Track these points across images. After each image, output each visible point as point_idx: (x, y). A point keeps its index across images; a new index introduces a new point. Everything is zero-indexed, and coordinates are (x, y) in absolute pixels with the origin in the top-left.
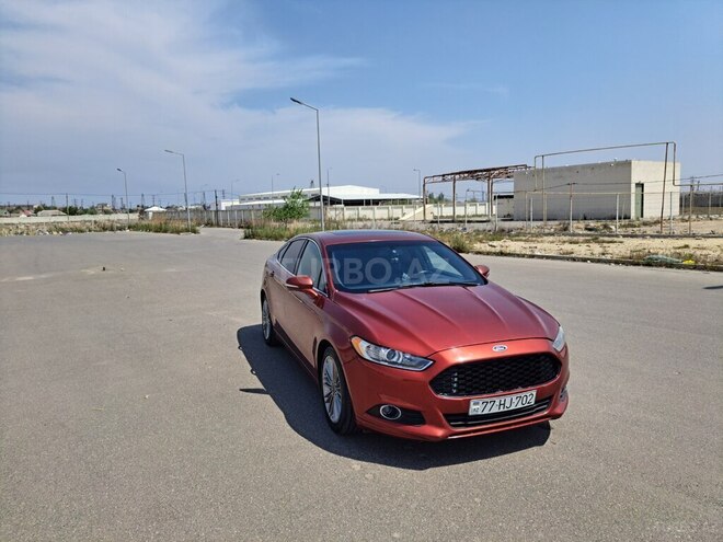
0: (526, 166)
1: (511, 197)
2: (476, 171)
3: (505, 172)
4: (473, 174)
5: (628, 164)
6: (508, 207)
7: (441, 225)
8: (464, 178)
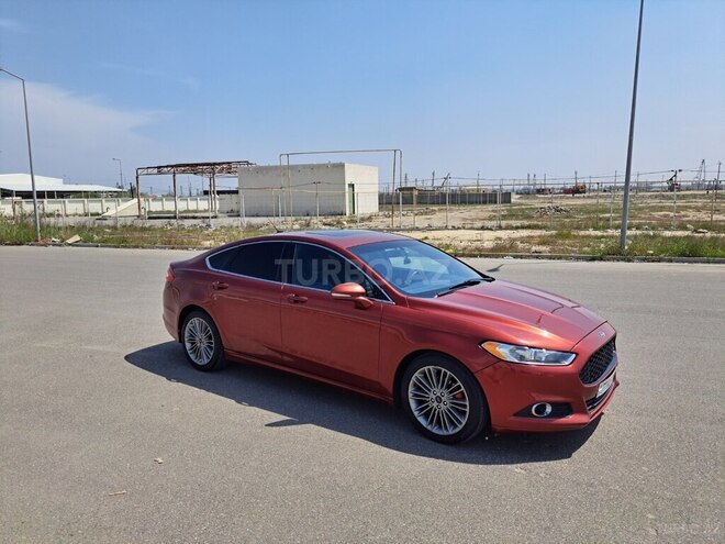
0: (248, 163)
1: (236, 192)
2: (197, 165)
3: (228, 168)
4: (193, 168)
5: (342, 166)
6: (231, 202)
7: (180, 222)
8: (184, 172)
